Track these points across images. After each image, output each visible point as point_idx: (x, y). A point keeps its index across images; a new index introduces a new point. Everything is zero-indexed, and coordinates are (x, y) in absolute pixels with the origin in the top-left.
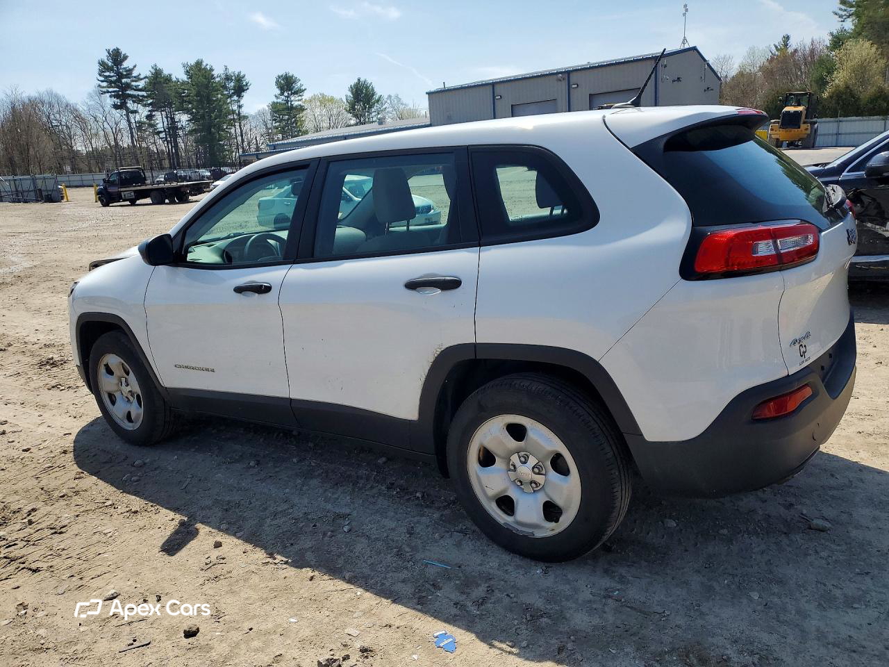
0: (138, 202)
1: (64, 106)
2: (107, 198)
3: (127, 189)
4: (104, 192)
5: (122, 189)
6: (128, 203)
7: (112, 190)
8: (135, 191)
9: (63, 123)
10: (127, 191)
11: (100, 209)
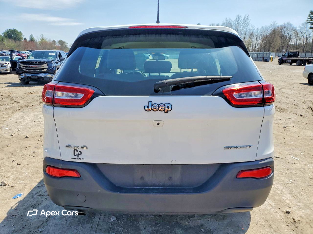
0: (293, 64)
1: (292, 28)
2: (281, 62)
3: (289, 59)
4: (281, 59)
5: (288, 59)
6: (289, 64)
7: (284, 59)
8: (292, 60)
9: (289, 34)
10: (289, 60)
11: (277, 65)
